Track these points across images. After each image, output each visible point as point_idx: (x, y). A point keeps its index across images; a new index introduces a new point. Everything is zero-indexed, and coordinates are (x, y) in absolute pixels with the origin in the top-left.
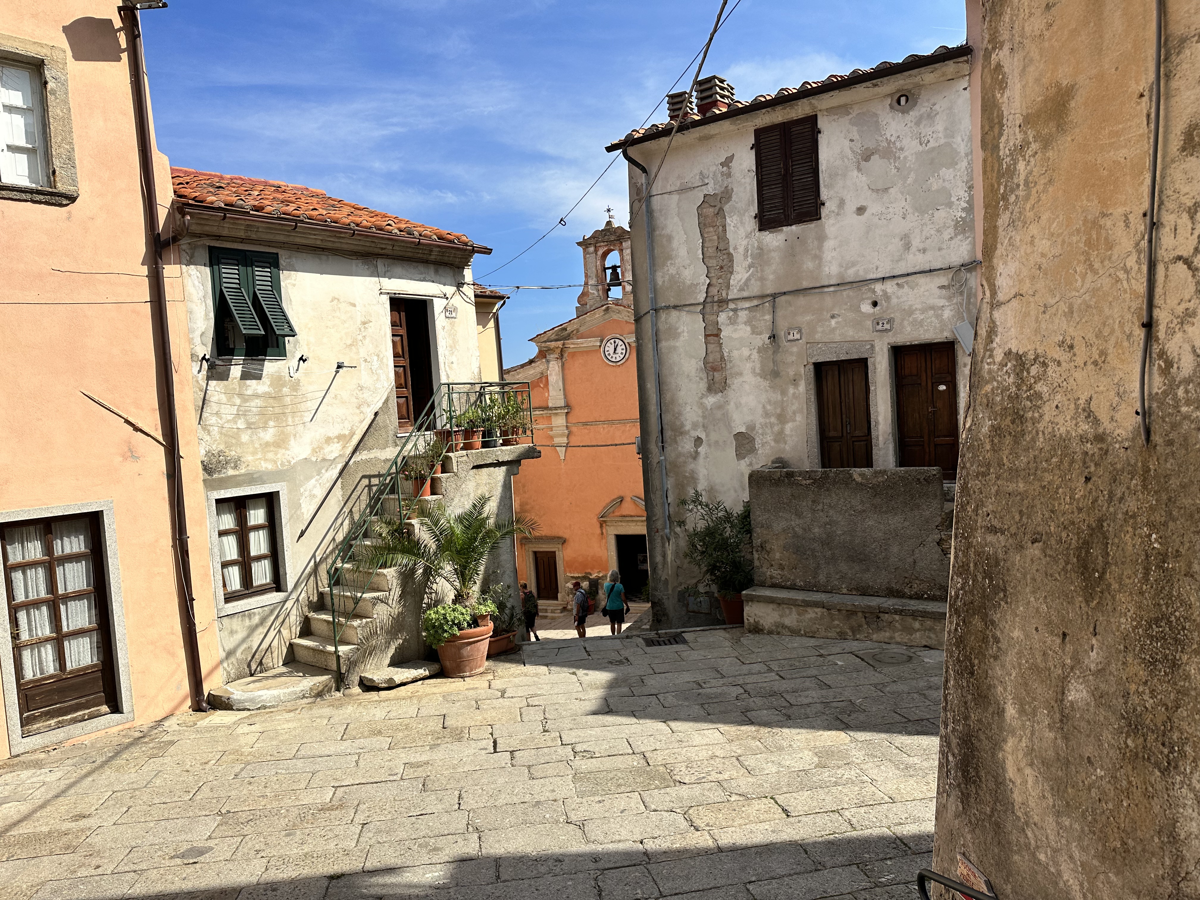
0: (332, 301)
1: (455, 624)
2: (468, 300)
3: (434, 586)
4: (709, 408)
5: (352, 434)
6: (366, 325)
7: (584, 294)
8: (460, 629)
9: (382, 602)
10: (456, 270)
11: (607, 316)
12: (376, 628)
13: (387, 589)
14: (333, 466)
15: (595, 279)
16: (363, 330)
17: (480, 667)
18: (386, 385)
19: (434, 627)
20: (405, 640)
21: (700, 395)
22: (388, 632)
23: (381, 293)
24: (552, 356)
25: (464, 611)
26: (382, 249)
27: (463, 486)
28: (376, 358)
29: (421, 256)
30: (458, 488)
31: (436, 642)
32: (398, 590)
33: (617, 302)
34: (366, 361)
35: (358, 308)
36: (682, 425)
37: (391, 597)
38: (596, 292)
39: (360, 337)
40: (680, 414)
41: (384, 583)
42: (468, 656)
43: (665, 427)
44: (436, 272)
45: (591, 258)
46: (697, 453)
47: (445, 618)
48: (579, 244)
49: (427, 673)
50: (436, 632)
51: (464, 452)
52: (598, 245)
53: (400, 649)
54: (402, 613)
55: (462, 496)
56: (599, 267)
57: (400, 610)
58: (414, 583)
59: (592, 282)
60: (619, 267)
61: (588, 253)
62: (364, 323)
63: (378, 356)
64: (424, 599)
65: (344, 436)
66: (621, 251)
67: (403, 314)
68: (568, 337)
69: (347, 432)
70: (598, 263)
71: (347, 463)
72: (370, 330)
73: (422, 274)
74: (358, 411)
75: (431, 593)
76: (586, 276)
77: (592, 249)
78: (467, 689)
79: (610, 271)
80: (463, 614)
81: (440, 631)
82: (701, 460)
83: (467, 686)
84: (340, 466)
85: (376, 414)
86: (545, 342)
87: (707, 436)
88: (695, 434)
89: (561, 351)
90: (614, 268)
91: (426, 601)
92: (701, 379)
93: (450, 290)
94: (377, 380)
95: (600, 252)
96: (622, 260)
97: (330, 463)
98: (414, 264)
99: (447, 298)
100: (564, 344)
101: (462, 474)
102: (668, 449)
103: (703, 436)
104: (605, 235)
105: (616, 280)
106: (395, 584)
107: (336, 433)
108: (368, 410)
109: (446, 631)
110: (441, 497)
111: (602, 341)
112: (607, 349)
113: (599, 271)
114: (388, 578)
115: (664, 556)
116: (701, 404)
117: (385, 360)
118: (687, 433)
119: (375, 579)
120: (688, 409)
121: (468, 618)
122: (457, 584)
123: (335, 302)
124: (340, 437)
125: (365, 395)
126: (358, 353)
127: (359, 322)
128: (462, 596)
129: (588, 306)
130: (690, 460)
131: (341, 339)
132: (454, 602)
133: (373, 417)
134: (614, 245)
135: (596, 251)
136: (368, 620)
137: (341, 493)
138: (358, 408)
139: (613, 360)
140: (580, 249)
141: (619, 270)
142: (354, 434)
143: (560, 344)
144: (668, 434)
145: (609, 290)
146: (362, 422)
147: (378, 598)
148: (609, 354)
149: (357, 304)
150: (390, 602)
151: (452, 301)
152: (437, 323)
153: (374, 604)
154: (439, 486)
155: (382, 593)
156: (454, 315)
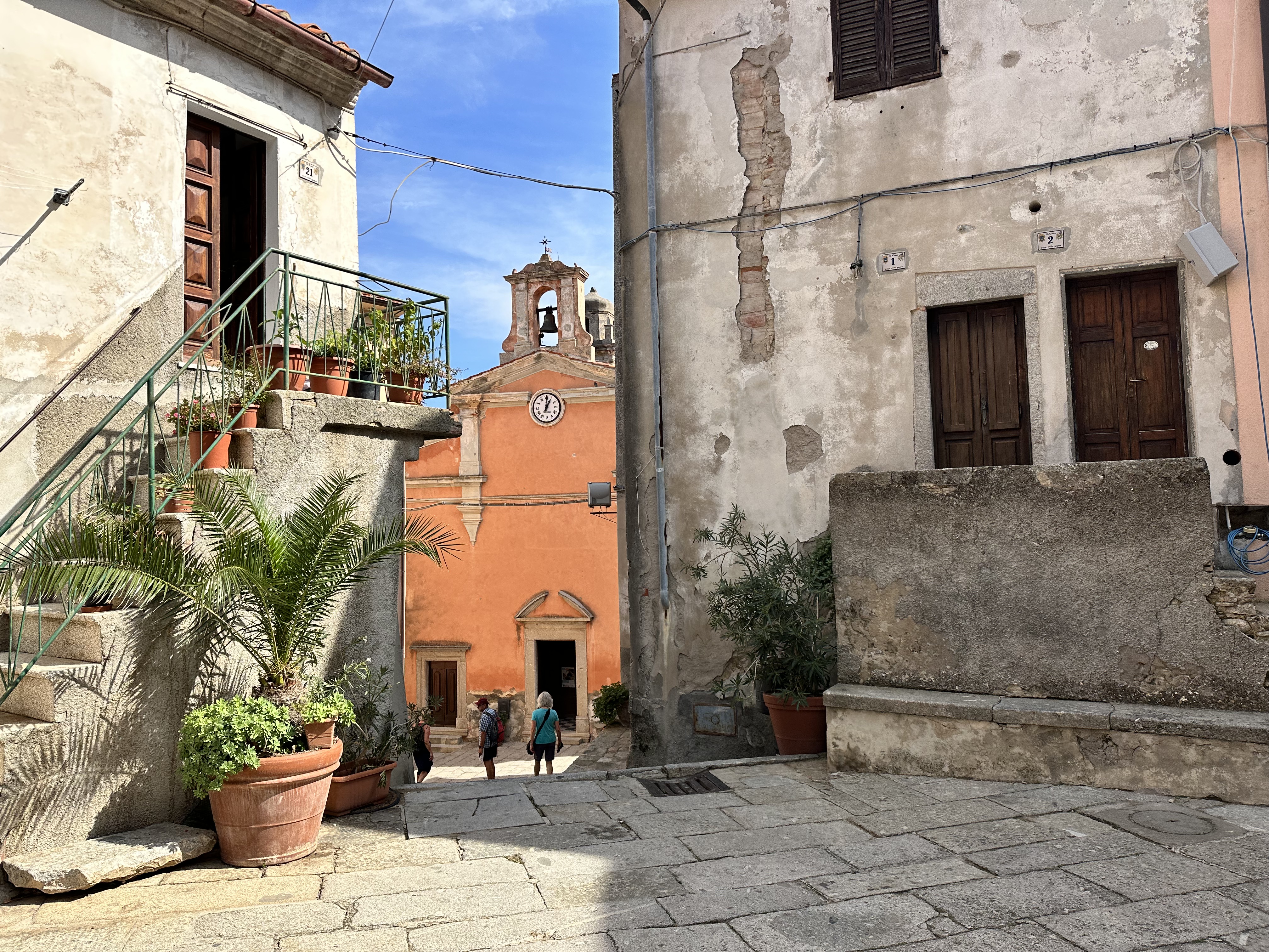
0: (57, 67)
1: (252, 743)
2: (343, 163)
3: (221, 661)
4: (743, 387)
5: (76, 340)
6: (132, 139)
7: (510, 339)
8: (263, 753)
9: (83, 685)
10: (326, 106)
11: (538, 366)
12: (61, 746)
13: (99, 657)
14: (22, 396)
15: (525, 321)
16: (122, 144)
17: (305, 841)
18: (164, 262)
19: (201, 747)
20: (138, 777)
21: (727, 366)
22: (95, 757)
23: (170, 90)
24: (467, 412)
25: (275, 712)
26: (181, 11)
27: (302, 460)
28: (146, 206)
29: (261, 55)
30: (289, 461)
31: (202, 781)
32: (126, 660)
33: (551, 350)
34: (123, 204)
35: (115, 100)
36: (696, 417)
37: (108, 676)
38: (525, 337)
39: (115, 156)
40: (692, 398)
41: (94, 642)
42: (278, 818)
43: (666, 420)
44: (288, 95)
45: (522, 296)
46: (719, 462)
47: (228, 727)
48: (507, 278)
49: (178, 855)
50: (205, 758)
51: (310, 395)
52: (531, 281)
53: (123, 797)
54: (135, 715)
55: (298, 480)
56: (531, 308)
57: (131, 707)
58: (172, 650)
59: (521, 325)
60: (555, 309)
61: (518, 290)
62: (127, 133)
63: (152, 203)
64: (192, 686)
65: (56, 340)
66: (559, 289)
67: (216, 153)
68: (489, 389)
69: (63, 334)
70: (530, 302)
71: (56, 395)
72: (138, 149)
73: (259, 87)
74: (94, 297)
75: (211, 675)
76: (515, 317)
77: (522, 285)
78: (264, 900)
79: (544, 313)
80: (271, 719)
81: (213, 758)
82: (725, 473)
83: (266, 892)
84: (37, 400)
85: (135, 311)
86: (459, 394)
87: (737, 433)
88: (715, 431)
89: (479, 406)
90: (549, 310)
91: (198, 690)
92: (731, 340)
93: (313, 135)
94: (145, 247)
95: (533, 290)
96: (559, 300)
97: (13, 388)
98: (246, 65)
99: (305, 146)
100: (482, 398)
101: (302, 436)
102: (670, 456)
103: (730, 434)
104: (540, 270)
105: (550, 327)
106: (120, 647)
107: (37, 330)
108: (119, 301)
109: (228, 758)
110: (251, 472)
111: (530, 396)
112: (536, 406)
113: (531, 312)
114: (104, 631)
115: (657, 635)
116: (730, 380)
117: (166, 215)
118: (703, 429)
119: (77, 635)
120: (706, 389)
121: (284, 729)
122: (266, 653)
123: (64, 72)
124: (43, 340)
125: (114, 270)
126: (106, 184)
127: (115, 128)
128: (275, 681)
129: (515, 353)
130: (707, 474)
131: (70, 146)
132: (256, 693)
133: (127, 316)
134: (551, 282)
135: (528, 289)
136: (39, 726)
137: (35, 455)
138: (97, 291)
139: (544, 420)
140: (509, 285)
141: (555, 313)
142: (80, 340)
143: (477, 397)
144: (671, 431)
145: (542, 336)
146: (101, 320)
147: (72, 677)
148: (539, 413)
149: (115, 92)
150: (104, 687)
151: (314, 155)
152: (281, 181)
153: (60, 690)
154: (248, 450)
155: (83, 666)
156: (315, 177)
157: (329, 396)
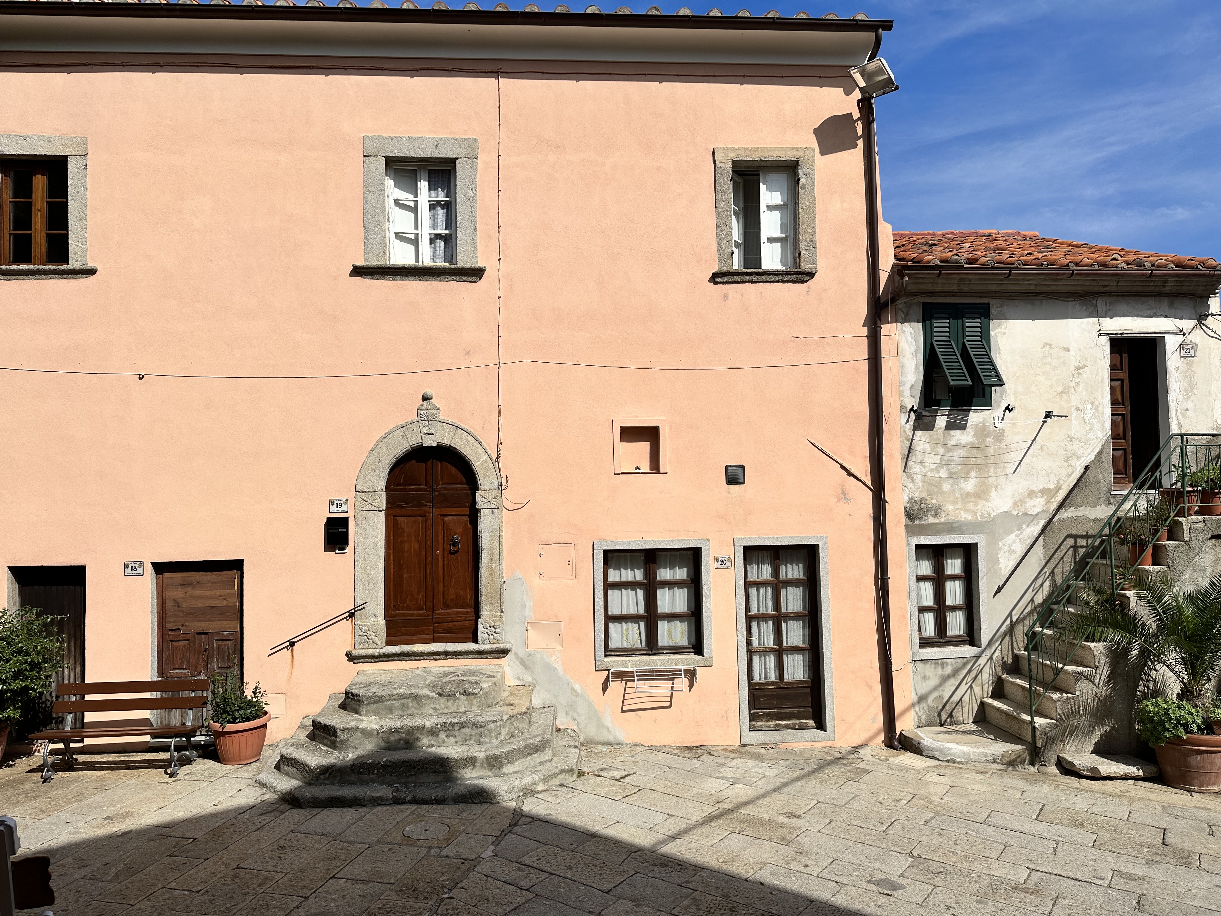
0: (1044, 347)
1: (1182, 725)
2: (1213, 334)
3: (1153, 673)
5: (1058, 489)
6: (1081, 371)
8: (1188, 731)
9: (1087, 679)
10: (1198, 300)
12: (1079, 706)
13: (1093, 665)
14: (1035, 522)
16: (1076, 376)
17: (1214, 784)
18: (1100, 435)
19: (1152, 721)
20: (1112, 728)
22: (1092, 715)
23: (1100, 335)
25: (1193, 710)
26: (1104, 286)
27: (1197, 559)
28: (1089, 406)
29: (1153, 288)
30: (1189, 560)
31: (1153, 739)
32: (1106, 669)
34: (1078, 409)
35: (1072, 353)
37: (1098, 676)
39: (1073, 384)
41: (1090, 658)
42: (1198, 768)
44: (1171, 305)
47: (1167, 714)
49: (1141, 773)
50: (1155, 728)
51: (1200, 518)
53: (1106, 737)
54: (1110, 697)
55: (1195, 571)
57: (1109, 692)
58: (1127, 665)
62: (1078, 368)
63: (1092, 403)
64: (1138, 686)
65: (1049, 490)
67: (1125, 356)
69: (1052, 487)
71: (1051, 520)
72: (1085, 376)
73: (1152, 309)
74: (1066, 464)
75: (1148, 681)
78: (1195, 807)
80: (1192, 714)
81: (1160, 728)
83: (1195, 803)
84: (1042, 522)
85: (1087, 468)
91: (1141, 688)
93: (1187, 324)
94: (1090, 430)
97: (1031, 518)
98: (1143, 299)
99: (1184, 334)
101: (1196, 544)
106: (1103, 662)
107: (1040, 487)
108: (1078, 463)
109: (1168, 730)
110: (1166, 568)
114: (1095, 653)
117: (1100, 408)
119: (1079, 652)
121: (1199, 721)
122: (1185, 676)
123: (1047, 348)
124: (1044, 492)
125: (1074, 447)
126: (1069, 401)
127: (1072, 368)
128: (1192, 693)
131: (1051, 387)
132: (1180, 697)
133: (1083, 471)
136: (1070, 695)
137: (1042, 551)
138: (1066, 460)
142: (1060, 488)
146: (1069, 476)
147: (1081, 674)
149: (1071, 348)
150: (1097, 681)
151: (1190, 337)
152: (1169, 363)
153: (1077, 680)
154: (1164, 555)
155: (1087, 669)
156: (1192, 353)
157: (1213, 517)
